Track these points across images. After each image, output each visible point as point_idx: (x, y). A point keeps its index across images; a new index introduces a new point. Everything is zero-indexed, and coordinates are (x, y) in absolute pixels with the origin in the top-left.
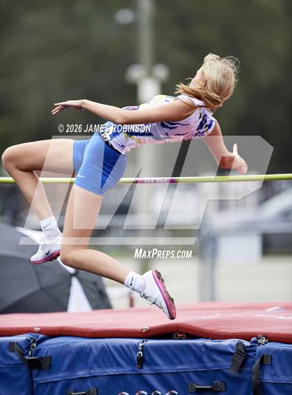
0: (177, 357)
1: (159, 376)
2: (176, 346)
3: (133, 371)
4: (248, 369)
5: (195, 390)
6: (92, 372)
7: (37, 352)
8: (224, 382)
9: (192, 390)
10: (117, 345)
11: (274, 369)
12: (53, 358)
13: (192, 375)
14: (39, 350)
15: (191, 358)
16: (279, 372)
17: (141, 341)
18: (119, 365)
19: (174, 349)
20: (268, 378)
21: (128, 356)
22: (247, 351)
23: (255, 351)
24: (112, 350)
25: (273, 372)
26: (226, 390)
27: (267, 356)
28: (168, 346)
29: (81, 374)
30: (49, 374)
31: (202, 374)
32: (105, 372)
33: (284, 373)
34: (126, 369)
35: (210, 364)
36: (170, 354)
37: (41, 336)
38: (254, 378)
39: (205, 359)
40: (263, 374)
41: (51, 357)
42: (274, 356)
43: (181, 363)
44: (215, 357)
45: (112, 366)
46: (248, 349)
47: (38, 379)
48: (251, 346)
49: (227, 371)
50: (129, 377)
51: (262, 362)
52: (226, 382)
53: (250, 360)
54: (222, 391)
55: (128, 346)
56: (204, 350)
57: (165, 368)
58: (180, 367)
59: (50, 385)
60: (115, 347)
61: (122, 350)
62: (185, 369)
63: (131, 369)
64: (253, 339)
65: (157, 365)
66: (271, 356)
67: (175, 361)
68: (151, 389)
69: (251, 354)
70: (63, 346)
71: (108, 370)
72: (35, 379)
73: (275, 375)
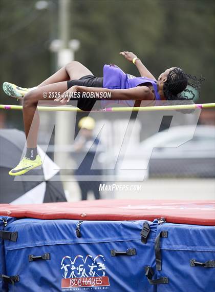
0: (103, 232)
1: (91, 245)
2: (102, 225)
3: (74, 242)
4: (152, 240)
5: (115, 254)
6: (46, 242)
7: (8, 229)
8: (135, 249)
9: (113, 254)
10: (62, 224)
11: (169, 241)
12: (19, 233)
13: (114, 245)
14: (10, 228)
15: (113, 232)
16: (172, 243)
17: (79, 221)
18: (64, 238)
19: (101, 227)
20: (165, 247)
21: (70, 232)
22: (151, 228)
23: (156, 228)
24: (59, 227)
25: (168, 242)
26: (136, 254)
27: (165, 232)
28: (97, 225)
29: (38, 244)
30: (16, 244)
31: (120, 244)
32: (54, 243)
33: (176, 243)
34: (69, 241)
35: (126, 237)
36: (98, 230)
37: (9, 217)
38: (156, 246)
39: (123, 233)
40: (162, 244)
41: (17, 232)
42: (169, 232)
43: (106, 236)
44: (129, 232)
45: (59, 239)
46: (151, 226)
47: (8, 248)
48: (153, 225)
49: (137, 242)
50: (70, 246)
51: (161, 236)
52: (137, 249)
53: (153, 234)
54: (133, 255)
55: (69, 225)
56: (121, 227)
57: (94, 240)
58: (105, 239)
59: (17, 251)
60: (61, 226)
61: (65, 228)
62: (108, 240)
63: (72, 241)
64: (155, 220)
65: (89, 237)
66: (167, 232)
67: (102, 235)
68: (85, 254)
69: (153, 230)
70: (26, 225)
71: (56, 241)
72: (6, 248)
73: (170, 244)
